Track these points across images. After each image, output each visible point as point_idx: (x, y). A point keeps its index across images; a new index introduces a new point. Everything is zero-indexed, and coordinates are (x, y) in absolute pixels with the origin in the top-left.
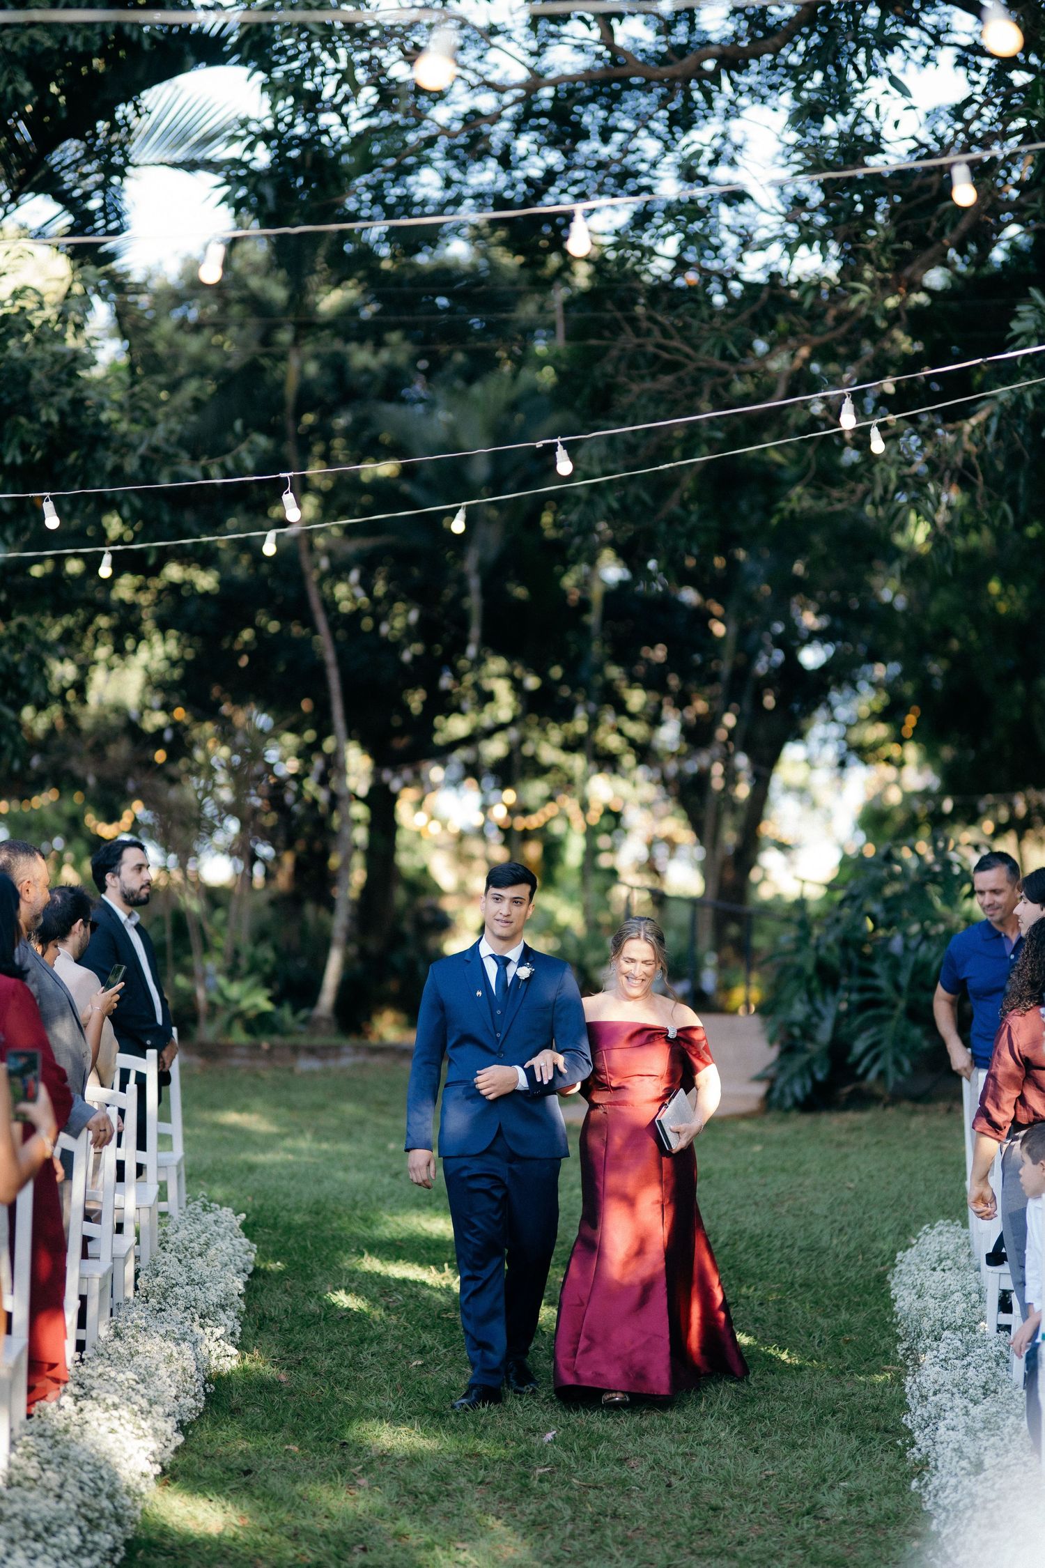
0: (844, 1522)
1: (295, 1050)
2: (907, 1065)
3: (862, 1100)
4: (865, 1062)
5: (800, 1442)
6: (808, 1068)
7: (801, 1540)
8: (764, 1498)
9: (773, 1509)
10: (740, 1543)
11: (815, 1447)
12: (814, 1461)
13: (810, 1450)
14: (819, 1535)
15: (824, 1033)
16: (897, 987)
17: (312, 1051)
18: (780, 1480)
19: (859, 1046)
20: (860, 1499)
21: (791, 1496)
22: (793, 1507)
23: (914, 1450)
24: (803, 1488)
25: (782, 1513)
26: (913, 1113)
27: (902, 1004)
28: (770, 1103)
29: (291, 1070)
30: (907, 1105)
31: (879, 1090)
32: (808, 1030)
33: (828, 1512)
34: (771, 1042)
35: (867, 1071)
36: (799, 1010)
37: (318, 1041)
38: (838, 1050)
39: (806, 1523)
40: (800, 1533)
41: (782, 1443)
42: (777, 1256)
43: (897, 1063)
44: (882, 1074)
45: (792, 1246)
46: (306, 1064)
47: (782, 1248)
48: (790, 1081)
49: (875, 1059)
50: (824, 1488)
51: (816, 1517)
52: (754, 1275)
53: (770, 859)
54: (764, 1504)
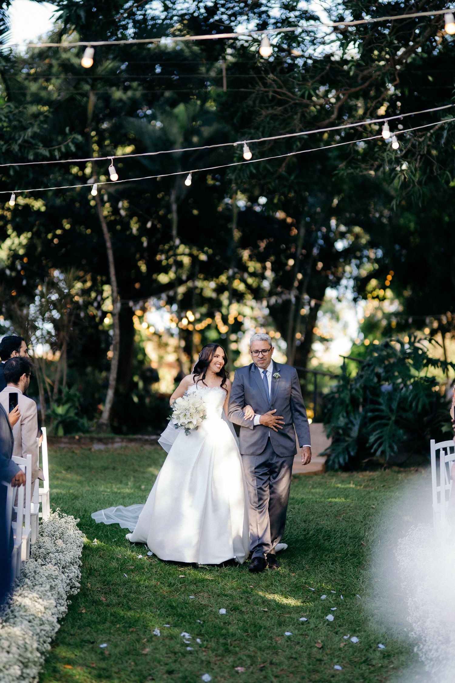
0: (382, 667)
1: (92, 440)
2: (396, 448)
3: (373, 466)
4: (375, 446)
5: (357, 629)
6: (347, 449)
7: (362, 675)
8: (342, 656)
9: (347, 660)
10: (333, 676)
11: (365, 631)
12: (365, 638)
13: (363, 633)
14: (370, 673)
15: (355, 432)
16: (391, 410)
17: (100, 440)
18: (350, 647)
19: (372, 439)
20: (389, 656)
21: (356, 654)
22: (356, 660)
23: (413, 633)
24: (361, 651)
25: (351, 662)
26: (399, 472)
27: (393, 418)
28: (328, 467)
29: (90, 449)
30: (396, 469)
31: (382, 461)
32: (347, 430)
33: (374, 662)
34: (328, 437)
35: (376, 451)
36: (342, 421)
37: (102, 435)
38: (362, 440)
39: (364, 667)
40: (361, 672)
41: (349, 630)
42: (339, 540)
43: (391, 447)
44: (383, 452)
45: (346, 536)
46: (97, 447)
47: (340, 537)
48: (337, 456)
49: (380, 446)
50: (371, 651)
51: (368, 665)
52: (328, 550)
53: (317, 346)
54: (343, 658)
